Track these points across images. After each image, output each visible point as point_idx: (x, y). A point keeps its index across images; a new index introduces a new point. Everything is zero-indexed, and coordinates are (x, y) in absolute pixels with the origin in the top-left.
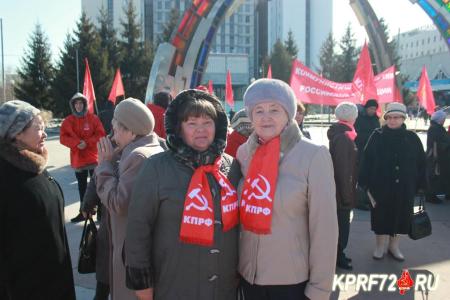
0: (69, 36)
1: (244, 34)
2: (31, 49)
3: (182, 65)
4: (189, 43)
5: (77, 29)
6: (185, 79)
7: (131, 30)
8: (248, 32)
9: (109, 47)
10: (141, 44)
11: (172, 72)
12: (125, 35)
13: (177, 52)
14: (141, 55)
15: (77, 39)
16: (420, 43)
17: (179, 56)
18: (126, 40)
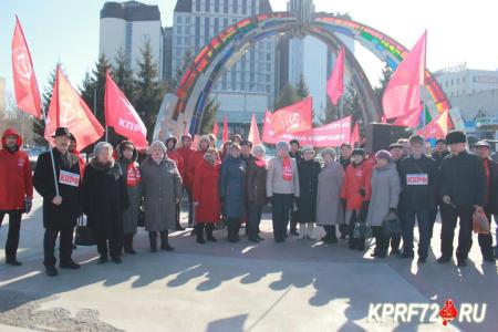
0: (87, 75)
1: (265, 72)
2: (50, 86)
3: (183, 111)
4: (189, 93)
5: (96, 70)
6: (185, 123)
7: (147, 70)
8: (269, 69)
9: (126, 85)
10: (156, 84)
11: (175, 117)
12: (141, 75)
13: (179, 101)
14: (155, 95)
15: (95, 78)
16: (455, 82)
17: (181, 104)
18: (142, 80)
